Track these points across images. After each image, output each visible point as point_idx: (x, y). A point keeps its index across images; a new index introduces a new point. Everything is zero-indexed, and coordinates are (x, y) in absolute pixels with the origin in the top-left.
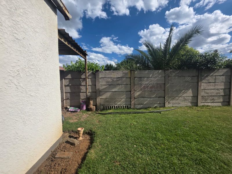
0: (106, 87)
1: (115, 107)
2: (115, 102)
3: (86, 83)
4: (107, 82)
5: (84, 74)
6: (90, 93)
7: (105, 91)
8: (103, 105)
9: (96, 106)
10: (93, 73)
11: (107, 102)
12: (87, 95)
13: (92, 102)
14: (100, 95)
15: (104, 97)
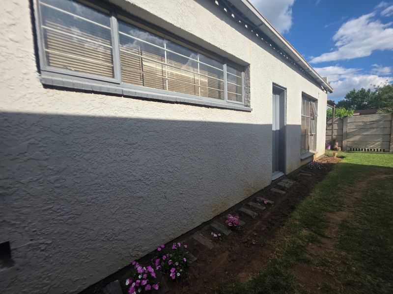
0: (355, 131)
1: (365, 149)
2: (366, 145)
3: (333, 127)
4: (357, 126)
5: (331, 120)
6: (335, 136)
7: (353, 134)
8: (349, 147)
9: (342, 147)
10: (340, 119)
11: (356, 144)
12: (332, 137)
13: (337, 144)
14: (347, 138)
15: (352, 139)
